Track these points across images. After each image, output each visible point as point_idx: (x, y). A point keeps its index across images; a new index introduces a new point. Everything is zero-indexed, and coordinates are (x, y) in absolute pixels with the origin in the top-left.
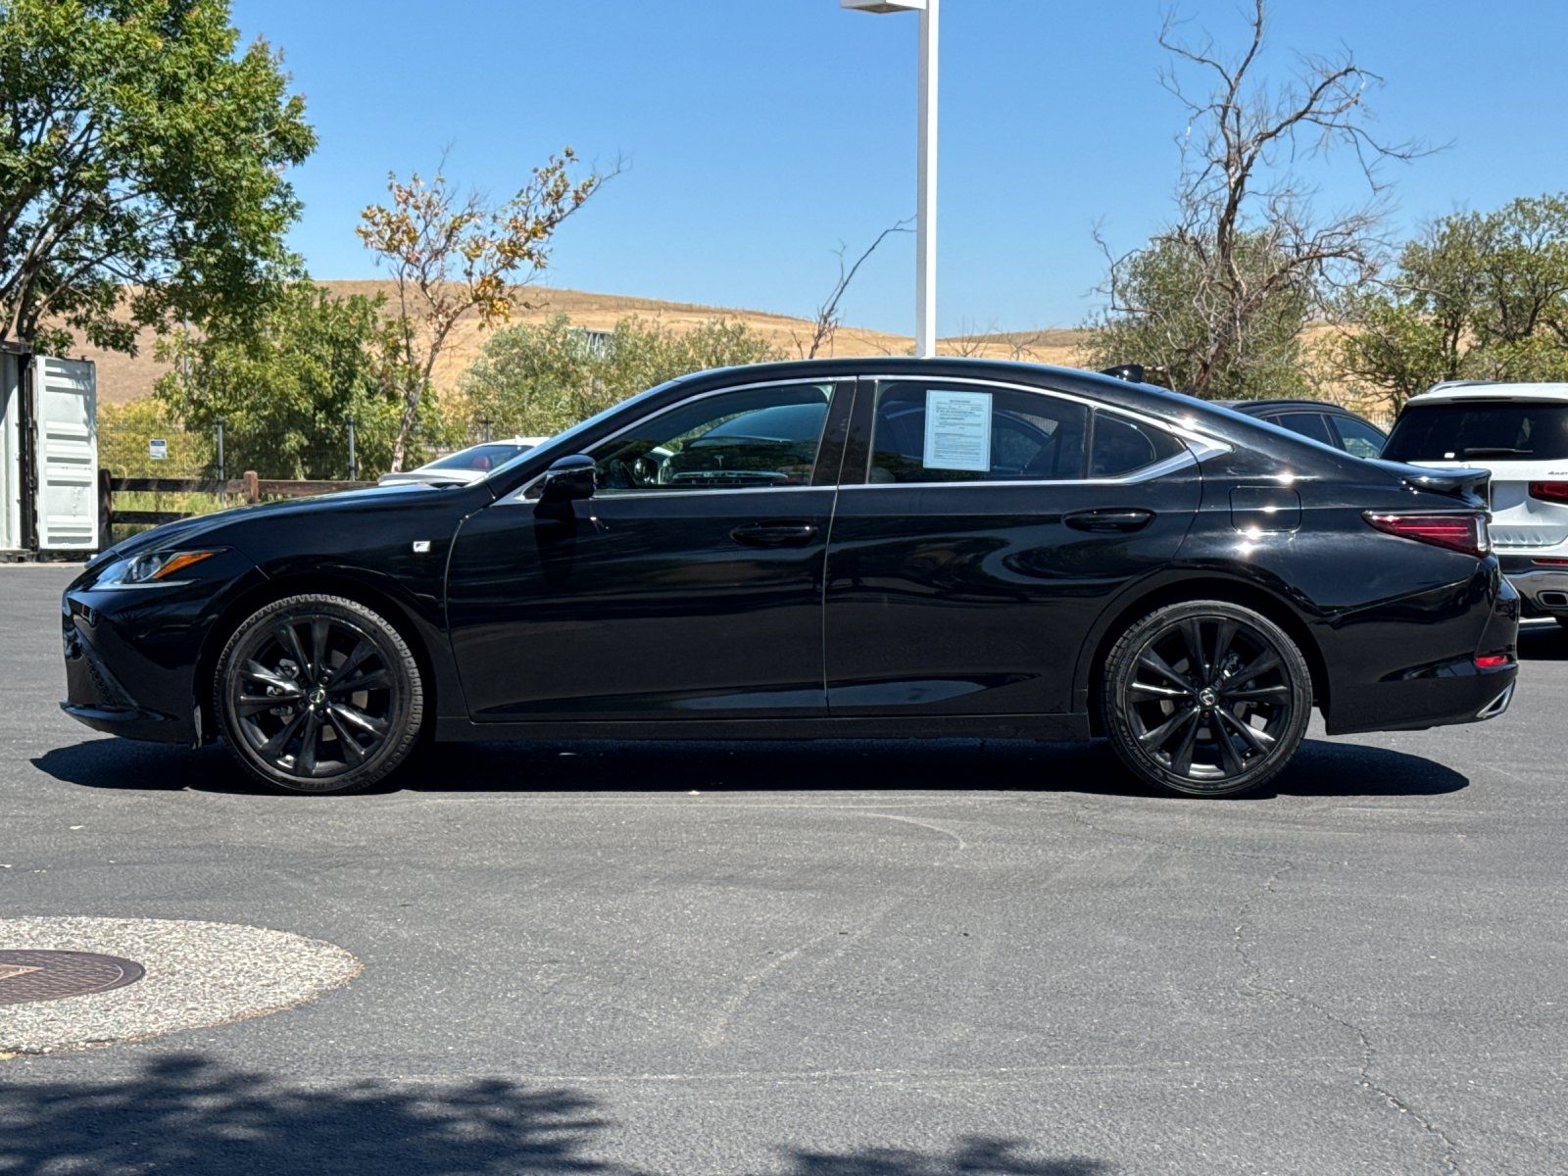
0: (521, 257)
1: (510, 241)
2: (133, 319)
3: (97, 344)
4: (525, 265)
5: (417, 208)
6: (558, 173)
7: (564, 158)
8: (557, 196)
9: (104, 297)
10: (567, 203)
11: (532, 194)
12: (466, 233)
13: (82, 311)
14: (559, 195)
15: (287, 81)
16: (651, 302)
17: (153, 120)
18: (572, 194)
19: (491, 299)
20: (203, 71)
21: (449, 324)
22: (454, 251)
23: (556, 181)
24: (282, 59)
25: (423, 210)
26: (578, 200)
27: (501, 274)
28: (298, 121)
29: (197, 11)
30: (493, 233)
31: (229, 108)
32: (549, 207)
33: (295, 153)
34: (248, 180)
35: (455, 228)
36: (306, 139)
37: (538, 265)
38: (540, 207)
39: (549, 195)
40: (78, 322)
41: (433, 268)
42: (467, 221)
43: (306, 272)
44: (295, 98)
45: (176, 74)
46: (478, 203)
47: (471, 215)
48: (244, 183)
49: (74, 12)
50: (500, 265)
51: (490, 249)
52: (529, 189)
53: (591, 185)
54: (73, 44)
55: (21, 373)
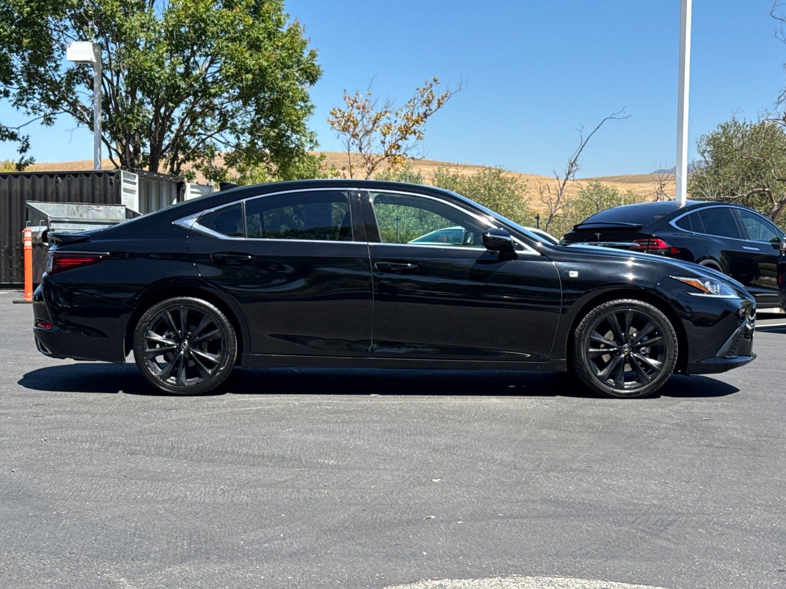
0: (410, 134)
1: (405, 125)
2: (225, 164)
3: (207, 178)
4: (412, 138)
5: (358, 108)
6: (429, 90)
7: (433, 82)
8: (428, 102)
9: (210, 155)
10: (434, 106)
11: (416, 101)
12: (383, 121)
13: (199, 161)
14: (430, 102)
15: (308, 42)
16: (430, 161)
17: (248, 61)
18: (436, 101)
19: (394, 155)
20: (270, 35)
21: (373, 168)
22: (376, 131)
23: (428, 94)
24: (304, 31)
25: (361, 110)
26: (439, 104)
27: (400, 143)
28: (313, 62)
29: (266, 6)
30: (396, 121)
31: (284, 55)
32: (425, 108)
33: (311, 79)
34: (292, 92)
35: (377, 119)
36: (317, 72)
37: (419, 138)
38: (420, 109)
39: (424, 102)
40: (198, 167)
41: (365, 140)
42: (384, 115)
43: (316, 141)
44: (311, 51)
45: (258, 37)
46: (390, 106)
47: (386, 112)
48: (290, 94)
49: (209, 5)
50: (399, 137)
51: (394, 130)
52: (414, 99)
53: (446, 97)
54: (208, 22)
55: (178, 192)
